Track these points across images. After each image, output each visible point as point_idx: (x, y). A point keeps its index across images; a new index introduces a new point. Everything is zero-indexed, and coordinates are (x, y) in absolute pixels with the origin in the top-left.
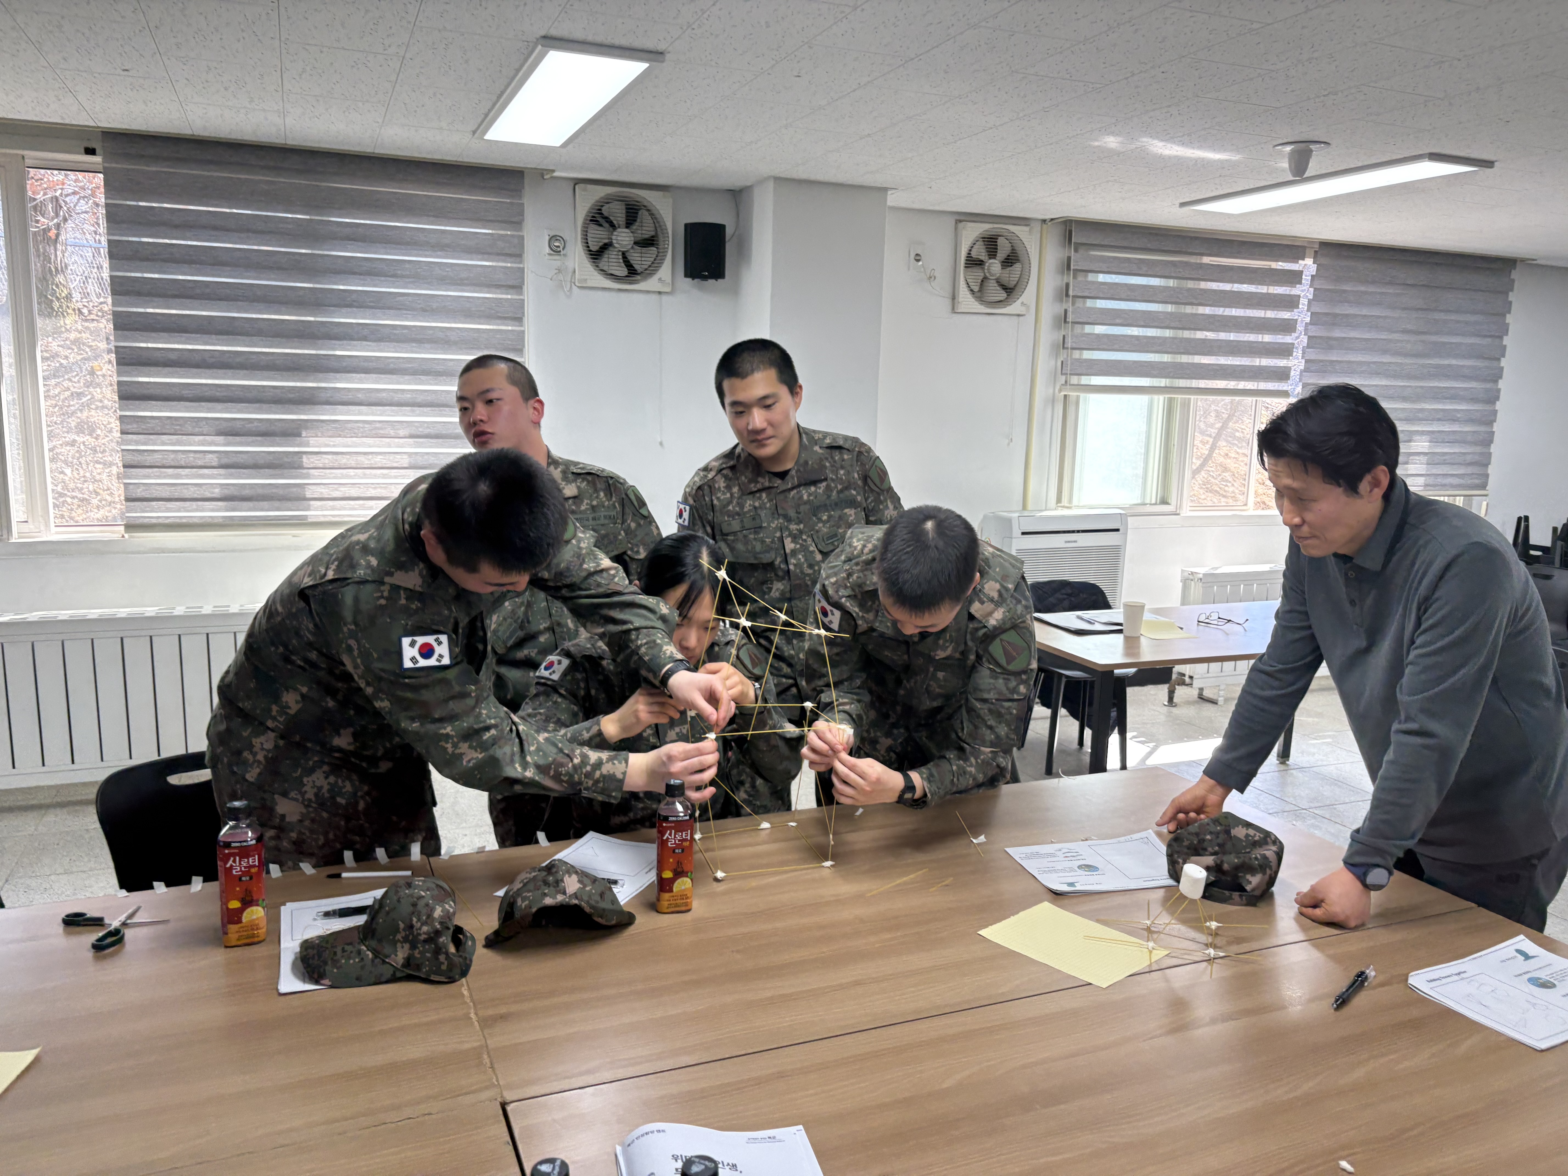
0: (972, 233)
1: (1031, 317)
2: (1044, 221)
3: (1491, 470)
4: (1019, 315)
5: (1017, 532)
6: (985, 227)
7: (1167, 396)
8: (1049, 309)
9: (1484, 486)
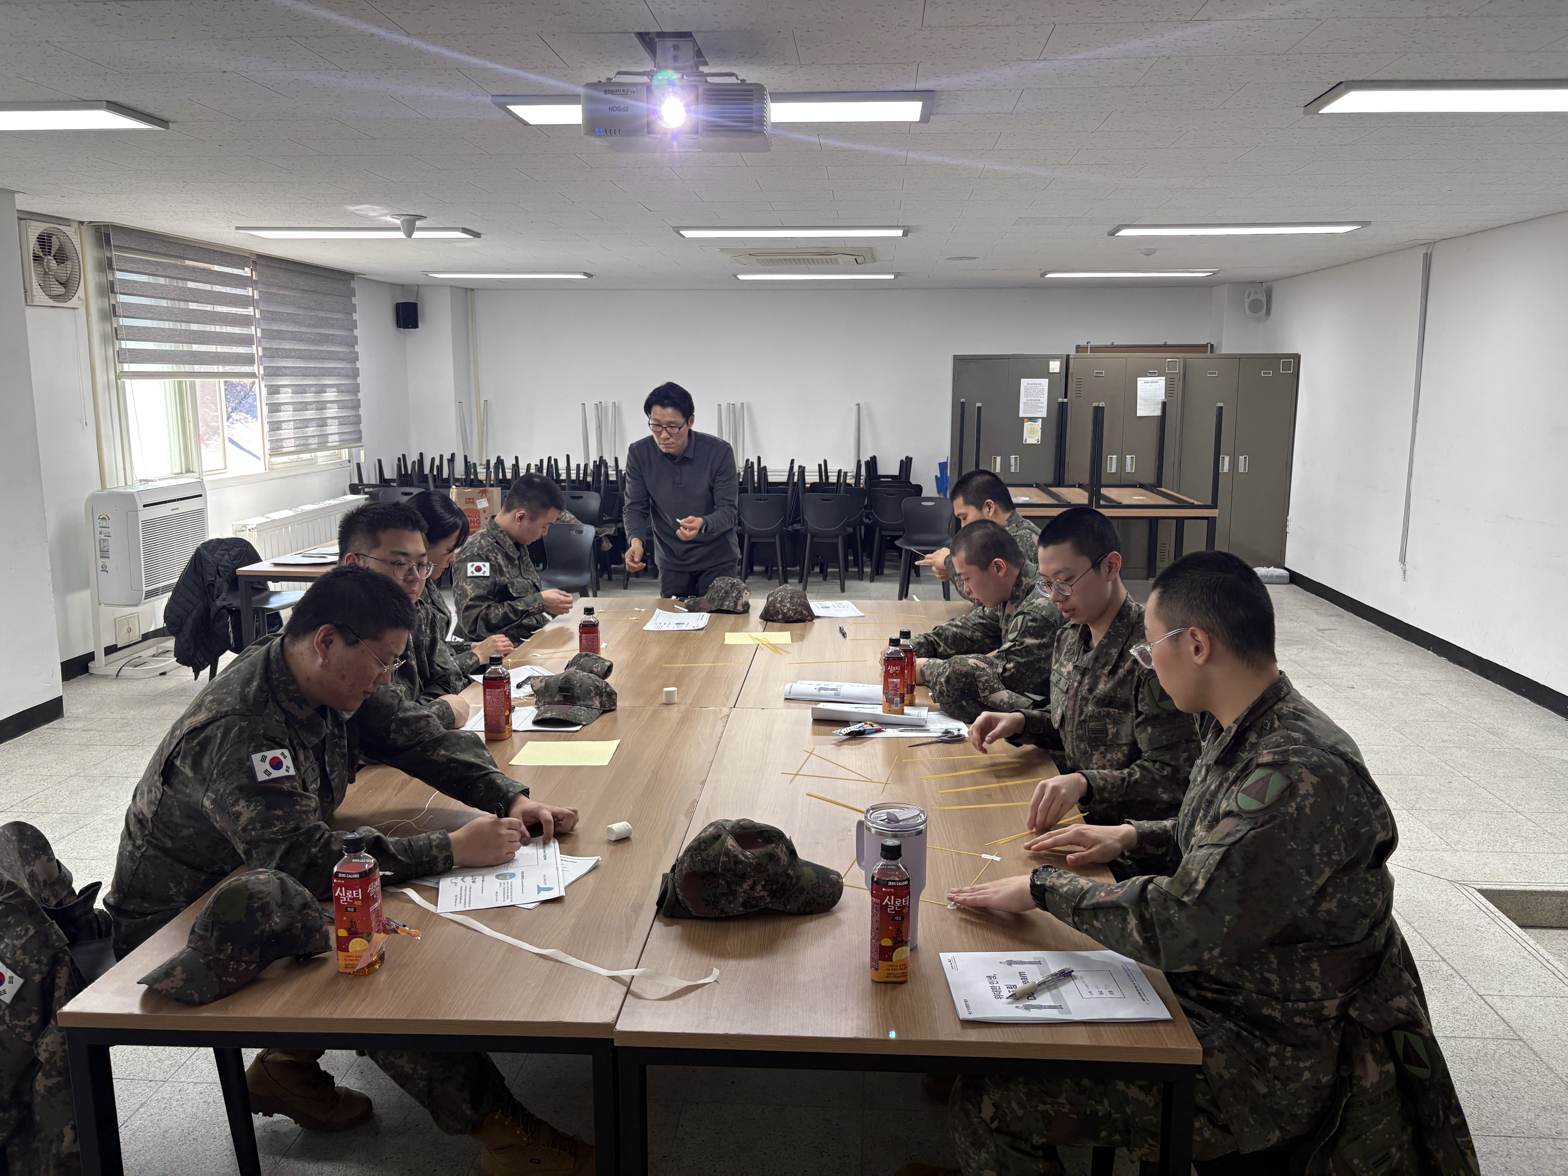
0: (36, 229)
1: (82, 310)
2: (82, 223)
3: (362, 427)
4: (74, 309)
5: (140, 507)
6: (44, 226)
7: (176, 380)
8: (95, 304)
9: (359, 440)
